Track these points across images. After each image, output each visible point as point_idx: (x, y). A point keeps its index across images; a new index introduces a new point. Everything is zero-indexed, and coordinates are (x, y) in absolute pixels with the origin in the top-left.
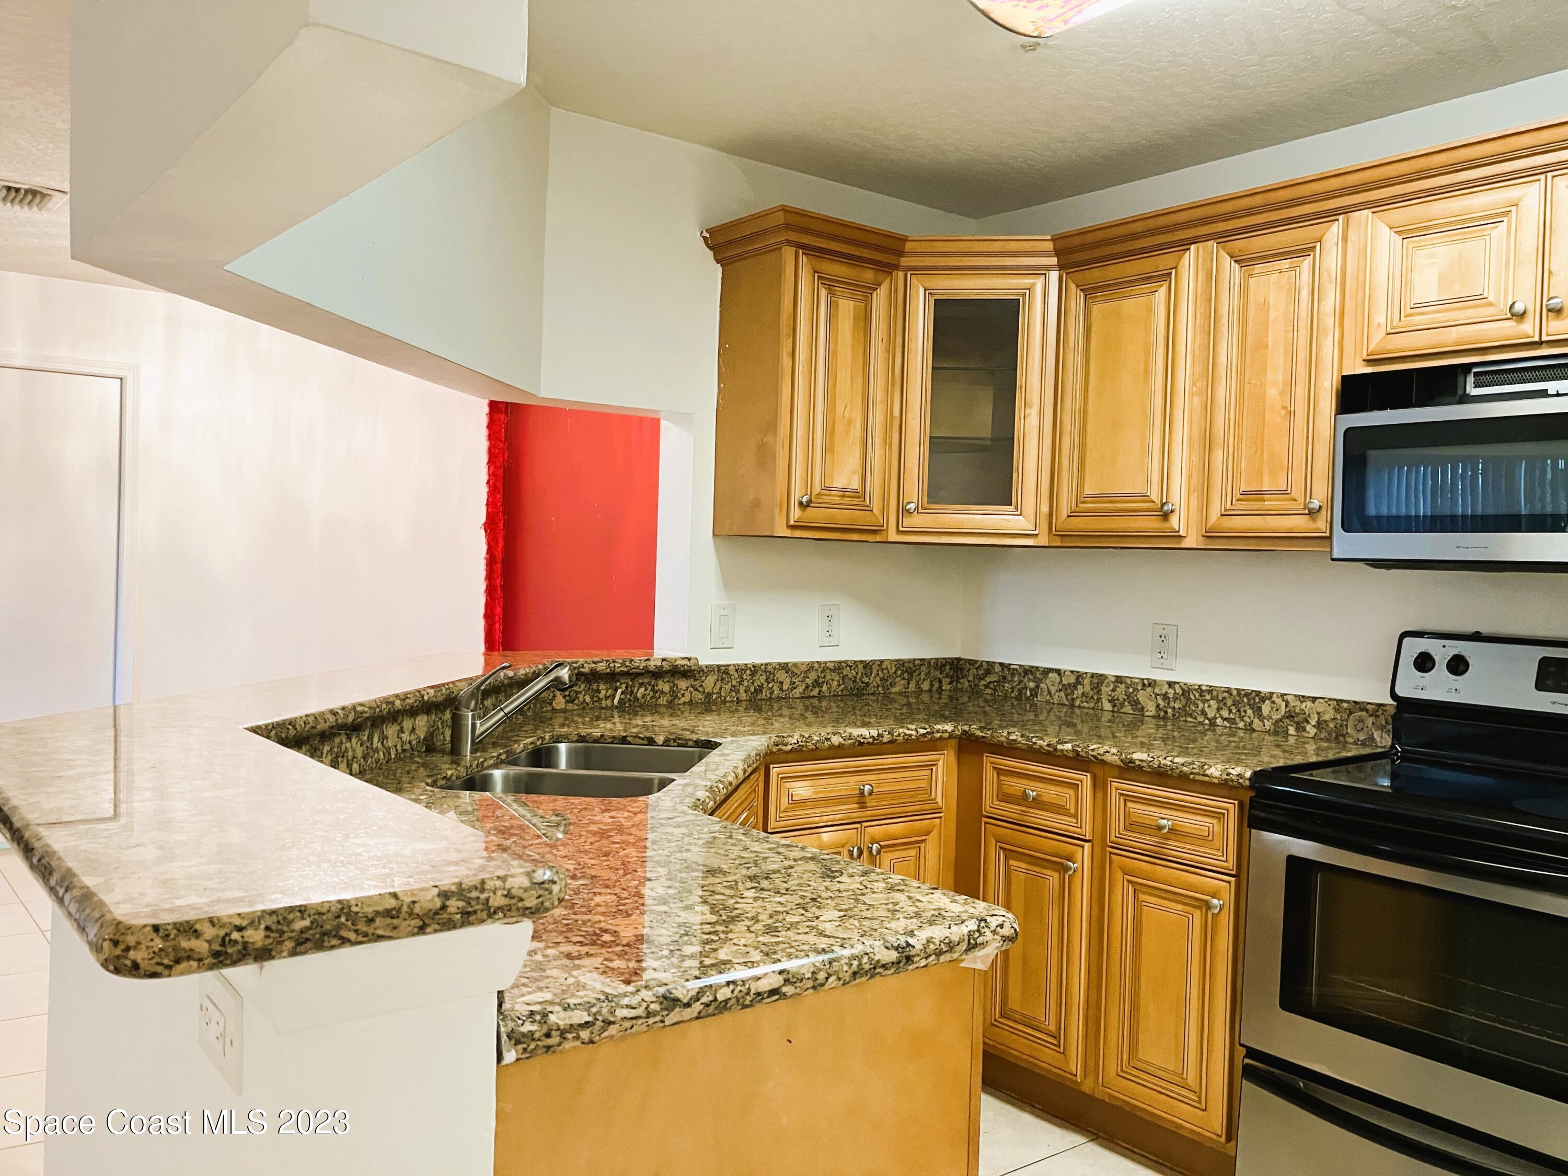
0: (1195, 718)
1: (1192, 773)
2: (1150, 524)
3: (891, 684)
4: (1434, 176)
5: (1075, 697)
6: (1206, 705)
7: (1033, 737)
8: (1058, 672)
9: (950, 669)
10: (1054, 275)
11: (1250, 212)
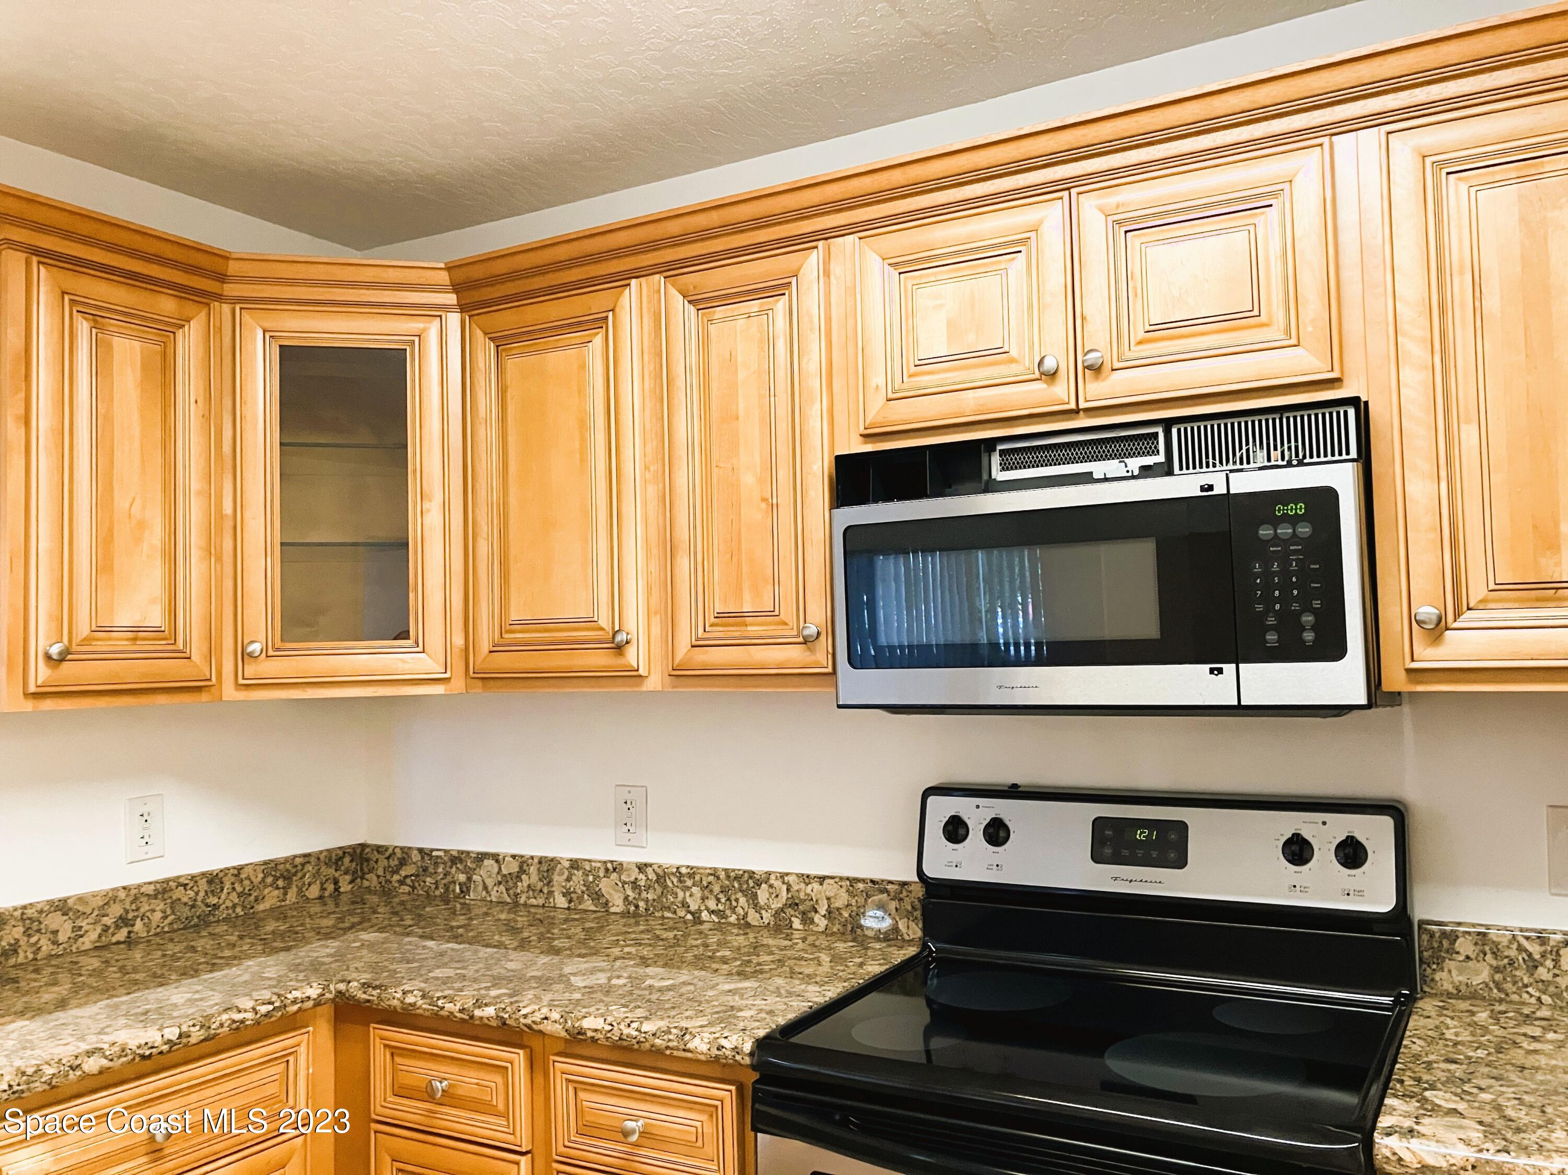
0: (675, 912)
1: (667, 1048)
2: (600, 659)
3: (256, 900)
4: (931, 191)
5: (519, 891)
6: (688, 894)
7: (438, 998)
8: (495, 857)
9: (351, 861)
10: (454, 320)
11: (704, 235)
